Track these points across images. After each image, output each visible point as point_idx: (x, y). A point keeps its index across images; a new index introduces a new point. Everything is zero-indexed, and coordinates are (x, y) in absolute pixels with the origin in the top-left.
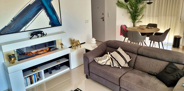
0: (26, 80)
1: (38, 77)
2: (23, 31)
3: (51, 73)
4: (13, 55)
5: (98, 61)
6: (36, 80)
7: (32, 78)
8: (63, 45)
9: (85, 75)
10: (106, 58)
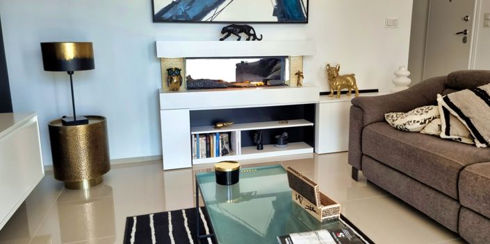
0: (198, 141)
1: (227, 147)
2: (209, 20)
3: (260, 147)
4: (176, 69)
5: (393, 121)
6: (220, 152)
7: (211, 143)
8: (303, 78)
9: (351, 167)
10: (427, 112)
